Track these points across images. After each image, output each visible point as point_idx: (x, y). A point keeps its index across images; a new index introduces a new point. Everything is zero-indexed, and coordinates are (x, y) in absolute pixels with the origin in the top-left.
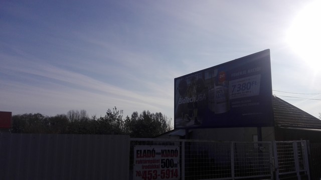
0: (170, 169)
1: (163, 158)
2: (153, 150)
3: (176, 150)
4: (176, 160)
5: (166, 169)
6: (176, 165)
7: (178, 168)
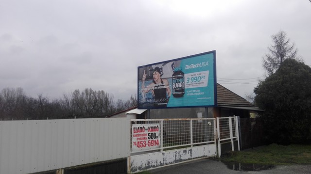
0: (154, 139)
1: (149, 132)
2: (144, 127)
3: (158, 127)
4: (157, 133)
5: (151, 139)
6: (157, 136)
7: (159, 139)
